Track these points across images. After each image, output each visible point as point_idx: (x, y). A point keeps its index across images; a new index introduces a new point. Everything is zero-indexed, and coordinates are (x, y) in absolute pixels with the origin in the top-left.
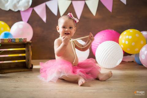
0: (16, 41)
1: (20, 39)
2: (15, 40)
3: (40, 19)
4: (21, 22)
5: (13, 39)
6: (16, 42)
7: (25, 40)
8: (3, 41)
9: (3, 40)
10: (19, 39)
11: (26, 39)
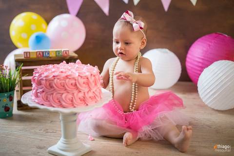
0: (50, 56)
1: (58, 51)
2: (48, 54)
3: (99, 10)
4: (65, 16)
5: (46, 52)
6: (50, 58)
7: (66, 53)
8: (28, 56)
9: (28, 54)
10: (56, 52)
11: (68, 51)
